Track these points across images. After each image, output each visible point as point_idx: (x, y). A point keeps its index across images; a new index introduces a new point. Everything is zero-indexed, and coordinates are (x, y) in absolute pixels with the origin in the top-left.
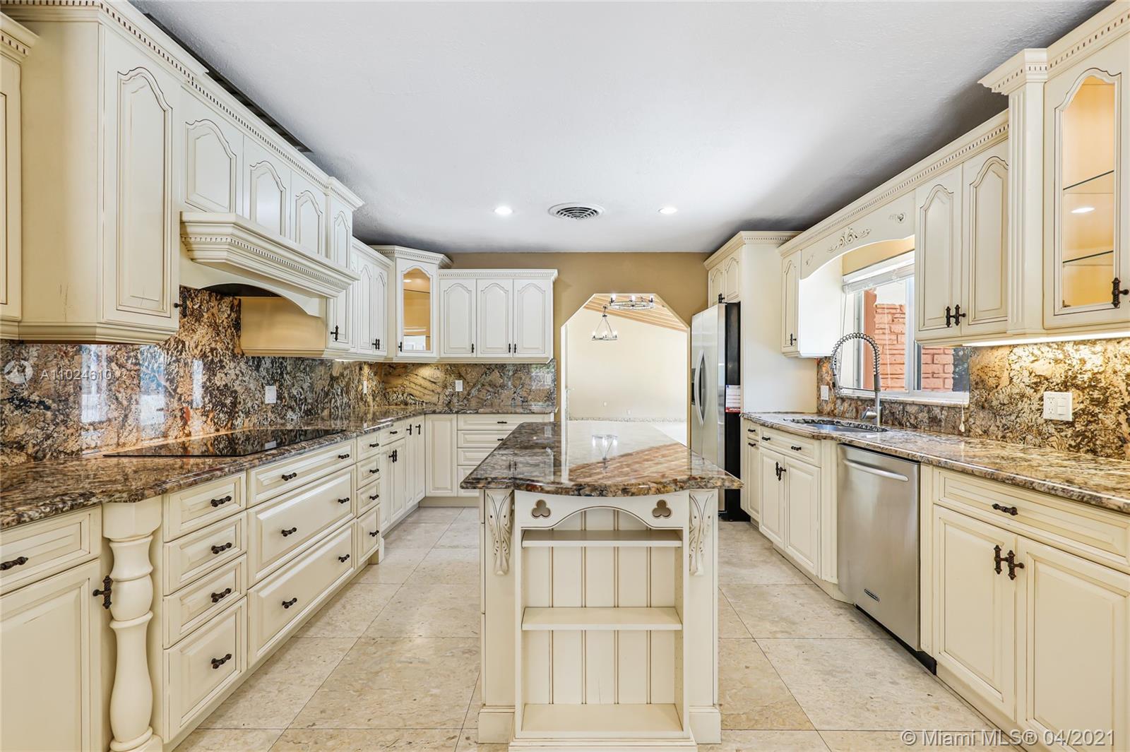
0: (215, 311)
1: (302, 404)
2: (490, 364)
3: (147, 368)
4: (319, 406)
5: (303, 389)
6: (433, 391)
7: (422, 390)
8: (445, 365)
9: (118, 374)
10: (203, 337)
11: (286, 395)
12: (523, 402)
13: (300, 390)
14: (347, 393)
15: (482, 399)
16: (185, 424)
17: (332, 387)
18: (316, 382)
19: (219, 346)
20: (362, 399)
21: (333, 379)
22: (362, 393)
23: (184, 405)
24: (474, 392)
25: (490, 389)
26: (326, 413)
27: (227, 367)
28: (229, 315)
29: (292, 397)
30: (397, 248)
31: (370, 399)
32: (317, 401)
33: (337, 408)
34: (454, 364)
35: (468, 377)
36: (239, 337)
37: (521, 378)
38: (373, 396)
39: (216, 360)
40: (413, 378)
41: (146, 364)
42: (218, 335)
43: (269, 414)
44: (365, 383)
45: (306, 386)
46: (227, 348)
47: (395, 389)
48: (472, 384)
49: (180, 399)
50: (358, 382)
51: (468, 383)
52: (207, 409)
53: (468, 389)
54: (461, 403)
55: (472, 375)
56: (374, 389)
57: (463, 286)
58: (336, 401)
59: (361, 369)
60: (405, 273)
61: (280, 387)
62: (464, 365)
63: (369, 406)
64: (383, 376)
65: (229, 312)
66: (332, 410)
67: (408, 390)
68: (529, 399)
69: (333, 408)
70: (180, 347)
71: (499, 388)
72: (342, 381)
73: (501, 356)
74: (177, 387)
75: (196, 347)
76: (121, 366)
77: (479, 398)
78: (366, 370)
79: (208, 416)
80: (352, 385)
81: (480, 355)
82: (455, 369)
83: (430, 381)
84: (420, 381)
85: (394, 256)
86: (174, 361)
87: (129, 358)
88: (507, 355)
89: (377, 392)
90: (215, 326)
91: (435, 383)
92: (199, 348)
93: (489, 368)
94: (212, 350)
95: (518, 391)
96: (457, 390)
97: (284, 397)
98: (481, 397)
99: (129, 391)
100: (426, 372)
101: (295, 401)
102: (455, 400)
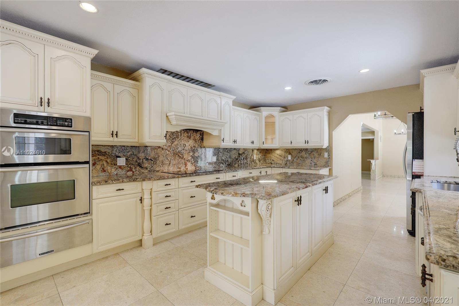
0: (195, 136)
1: (226, 162)
2: (301, 149)
3: (175, 151)
4: (234, 163)
5: (227, 158)
6: (280, 159)
7: (277, 159)
8: (285, 149)
9: (168, 153)
10: (191, 143)
11: (220, 159)
12: (315, 165)
13: (226, 158)
14: (246, 159)
15: (298, 163)
16: (186, 166)
17: (239, 157)
18: (232, 155)
19: (196, 145)
20: (253, 161)
21: (239, 154)
22: (253, 160)
23: (186, 161)
24: (295, 160)
25: (301, 159)
26: (236, 165)
27: (199, 151)
28: (200, 137)
29: (223, 160)
30: (262, 108)
31: (257, 161)
32: (232, 161)
33: (242, 164)
34: (288, 149)
35: (293, 154)
36: (203, 142)
37: (314, 155)
38: (259, 160)
39: (195, 149)
40: (273, 154)
41: (175, 150)
42: (196, 142)
43: (214, 165)
44: (255, 156)
45: (228, 157)
46: (199, 146)
47: (268, 158)
48: (294, 157)
49: (184, 159)
50: (252, 155)
51: (293, 156)
52: (193, 162)
53: (293, 159)
54: (290, 164)
55: (294, 153)
56: (260, 158)
57: (288, 119)
58: (241, 162)
59: (253, 151)
60: (265, 116)
61: (218, 156)
62: (291, 149)
63: (257, 164)
64: (264, 153)
65: (199, 136)
66: (239, 165)
67: (272, 159)
68: (317, 164)
69: (240, 164)
70: (184, 146)
71: (305, 159)
72: (244, 155)
73: (303, 145)
74: (184, 156)
75: (189, 146)
76: (168, 151)
77: (297, 162)
78: (255, 151)
79: (193, 164)
80: (248, 156)
81: (294, 145)
82: (289, 151)
83: (279, 155)
84: (276, 155)
85: (261, 111)
86: (183, 150)
87: (171, 149)
88: (305, 145)
89: (261, 159)
90: (195, 140)
91: (281, 156)
92: (190, 146)
93: (301, 150)
94: (194, 146)
95: (313, 160)
96: (289, 159)
97: (219, 160)
98: (298, 162)
99: (171, 157)
100: (278, 152)
101: (224, 161)
102: (288, 163)
